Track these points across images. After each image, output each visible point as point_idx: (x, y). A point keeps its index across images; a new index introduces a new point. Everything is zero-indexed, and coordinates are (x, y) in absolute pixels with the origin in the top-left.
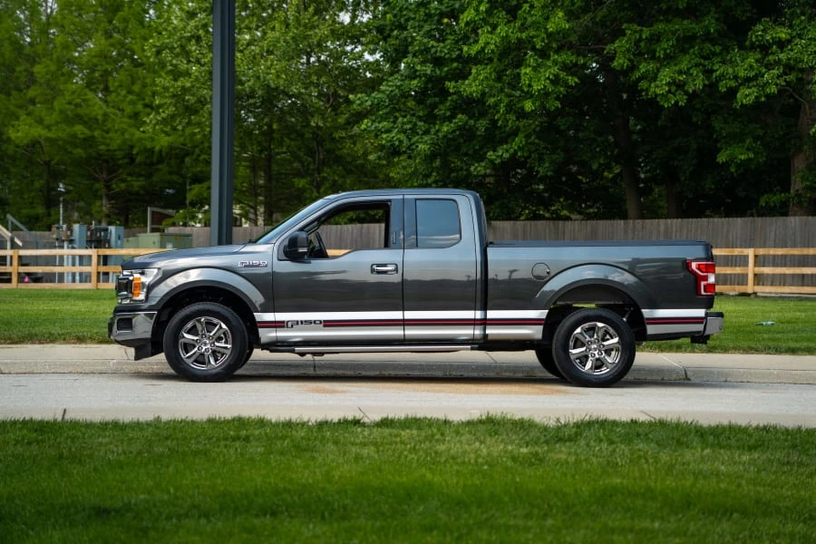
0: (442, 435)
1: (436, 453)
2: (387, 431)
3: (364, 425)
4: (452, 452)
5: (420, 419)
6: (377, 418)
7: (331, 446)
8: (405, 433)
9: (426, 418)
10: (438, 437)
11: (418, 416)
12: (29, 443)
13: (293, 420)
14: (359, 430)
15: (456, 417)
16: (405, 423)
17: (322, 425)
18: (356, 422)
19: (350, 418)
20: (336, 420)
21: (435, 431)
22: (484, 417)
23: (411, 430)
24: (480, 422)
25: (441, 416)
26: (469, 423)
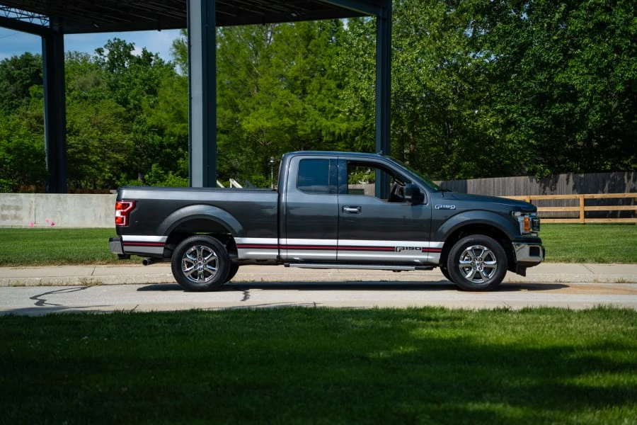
0: (569, 318)
1: (568, 329)
2: (529, 316)
3: (511, 312)
4: (579, 329)
5: (550, 309)
6: (521, 308)
7: (493, 325)
8: (542, 318)
9: (554, 308)
10: (566, 319)
11: (549, 307)
12: (304, 321)
13: (464, 308)
14: (510, 315)
15: (575, 308)
16: (540, 311)
17: (484, 312)
18: (506, 310)
19: (502, 307)
20: (492, 309)
21: (563, 316)
22: (596, 307)
23: (546, 315)
24: (593, 310)
25: (566, 307)
26: (586, 311)
